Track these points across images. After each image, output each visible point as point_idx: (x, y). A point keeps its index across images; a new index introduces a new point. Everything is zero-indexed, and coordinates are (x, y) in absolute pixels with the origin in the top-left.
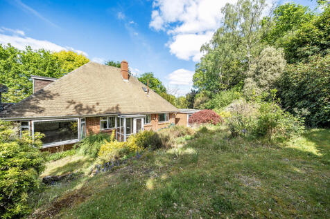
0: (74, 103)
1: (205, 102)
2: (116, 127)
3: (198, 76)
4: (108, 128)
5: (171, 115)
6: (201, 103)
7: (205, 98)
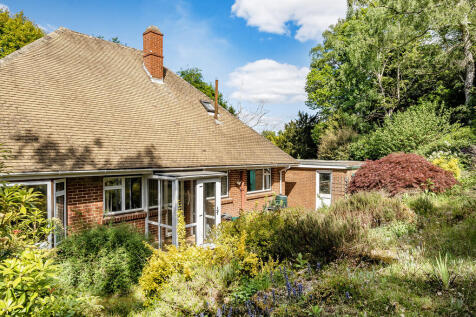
0: (36, 139)
1: (350, 140)
2: (145, 208)
3: (319, 78)
4: (124, 210)
5: (276, 173)
6: (339, 144)
7: (347, 132)
